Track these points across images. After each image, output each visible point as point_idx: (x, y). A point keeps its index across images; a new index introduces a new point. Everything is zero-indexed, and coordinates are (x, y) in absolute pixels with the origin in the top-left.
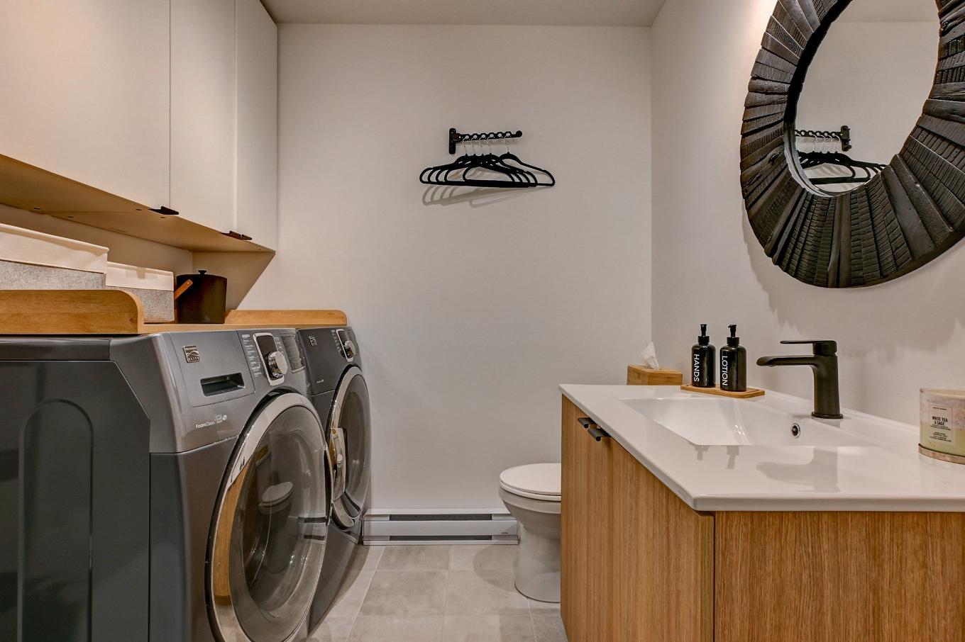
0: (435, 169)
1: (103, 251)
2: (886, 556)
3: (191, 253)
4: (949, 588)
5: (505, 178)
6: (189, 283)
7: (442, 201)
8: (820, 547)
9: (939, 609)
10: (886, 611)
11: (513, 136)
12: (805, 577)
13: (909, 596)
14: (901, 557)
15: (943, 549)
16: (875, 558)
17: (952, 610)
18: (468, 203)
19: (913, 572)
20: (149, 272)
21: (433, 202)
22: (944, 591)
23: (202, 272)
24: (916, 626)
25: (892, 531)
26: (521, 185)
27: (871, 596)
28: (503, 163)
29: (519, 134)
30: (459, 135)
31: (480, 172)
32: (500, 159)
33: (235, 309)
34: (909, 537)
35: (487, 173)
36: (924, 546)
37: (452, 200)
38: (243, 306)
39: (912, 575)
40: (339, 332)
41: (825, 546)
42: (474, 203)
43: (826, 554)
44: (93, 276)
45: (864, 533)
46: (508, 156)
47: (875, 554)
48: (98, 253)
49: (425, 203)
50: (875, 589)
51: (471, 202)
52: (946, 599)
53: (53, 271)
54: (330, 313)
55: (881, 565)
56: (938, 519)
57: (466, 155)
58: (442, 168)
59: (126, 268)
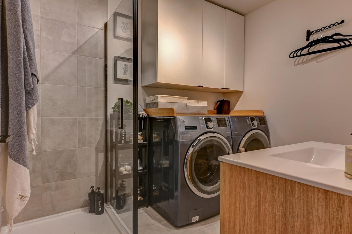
0: (296, 51)
1: (186, 98)
2: (262, 186)
3: (223, 94)
4: (281, 202)
5: (336, 45)
6: (219, 103)
7: (303, 63)
8: (245, 178)
9: (277, 208)
10: (262, 202)
11: (339, 24)
12: (241, 185)
13: (268, 200)
14: (266, 187)
15: (279, 189)
16: (259, 185)
17: (281, 210)
18: (315, 61)
19: (270, 193)
20: (200, 101)
21: (298, 64)
22: (279, 203)
23: (223, 99)
24: (270, 210)
25: (264, 179)
26: (346, 46)
27: (258, 196)
28: (333, 39)
29: (343, 22)
30: (311, 32)
31: (322, 46)
32: (331, 37)
33: (233, 110)
34: (268, 181)
35: (325, 45)
36: (273, 185)
37: (307, 61)
38: (235, 109)
39: (269, 194)
40: (250, 118)
41: (246, 178)
42: (318, 60)
43: (246, 180)
44: (184, 104)
45: (256, 177)
46: (336, 34)
47: (259, 184)
48: (185, 99)
49: (295, 65)
50: (259, 194)
51: (316, 60)
52: (280, 206)
53: (176, 103)
54: (258, 111)
55: (260, 188)
56: (277, 179)
57: (313, 40)
58: (299, 50)
59: (194, 101)
